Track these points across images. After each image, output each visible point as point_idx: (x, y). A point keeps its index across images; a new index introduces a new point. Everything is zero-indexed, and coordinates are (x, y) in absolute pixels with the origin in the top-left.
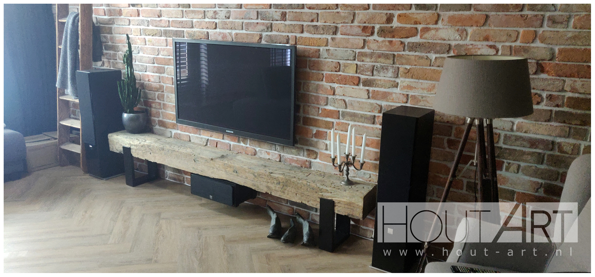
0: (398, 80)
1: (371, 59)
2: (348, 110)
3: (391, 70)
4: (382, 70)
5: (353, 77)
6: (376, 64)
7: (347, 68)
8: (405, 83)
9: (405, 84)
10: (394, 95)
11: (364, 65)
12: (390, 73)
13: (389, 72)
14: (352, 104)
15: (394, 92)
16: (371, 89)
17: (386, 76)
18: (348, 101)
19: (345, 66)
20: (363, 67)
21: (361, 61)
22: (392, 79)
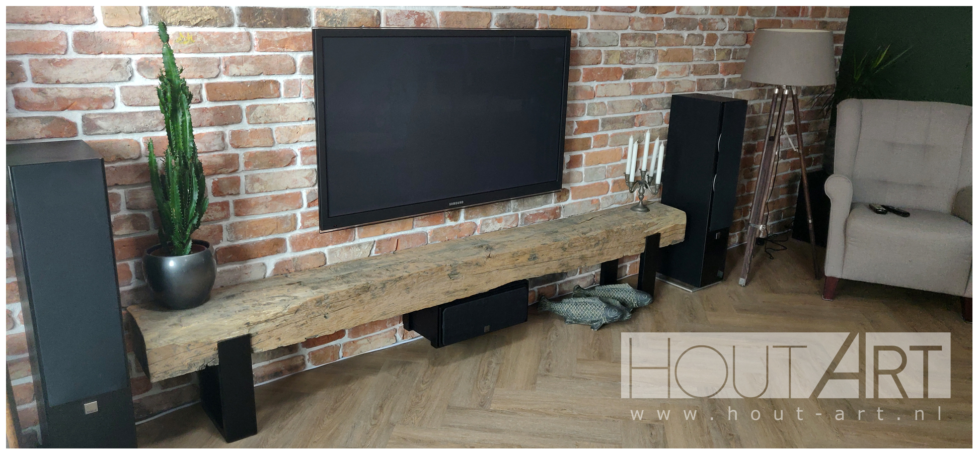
0: (656, 66)
1: (635, 42)
2: (607, 116)
3: (652, 54)
4: (644, 55)
5: (616, 69)
6: (638, 48)
7: (611, 57)
8: (663, 68)
9: (663, 70)
10: (653, 85)
11: (627, 50)
12: (651, 60)
13: (651, 57)
14: (612, 105)
15: (652, 81)
16: (632, 81)
17: (647, 62)
18: (608, 102)
19: (609, 54)
20: (626, 54)
21: (624, 47)
22: (651, 66)
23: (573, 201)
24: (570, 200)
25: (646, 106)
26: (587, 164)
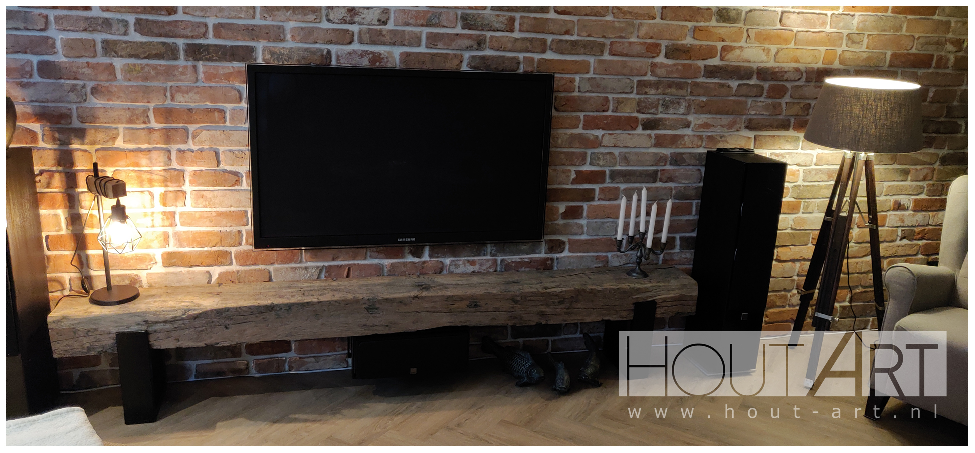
0: (690, 118)
1: (658, 89)
2: (618, 168)
3: (684, 104)
4: (671, 105)
5: (629, 118)
6: (662, 96)
7: (622, 105)
8: (701, 120)
9: (700, 122)
10: (686, 138)
11: (646, 98)
12: (682, 110)
13: (682, 107)
14: (625, 157)
15: (685, 133)
16: (653, 133)
17: (676, 112)
18: (620, 153)
19: (619, 102)
20: (644, 102)
21: (641, 94)
22: (683, 117)
23: (571, 254)
24: (566, 253)
25: (677, 160)
26: (588, 217)
